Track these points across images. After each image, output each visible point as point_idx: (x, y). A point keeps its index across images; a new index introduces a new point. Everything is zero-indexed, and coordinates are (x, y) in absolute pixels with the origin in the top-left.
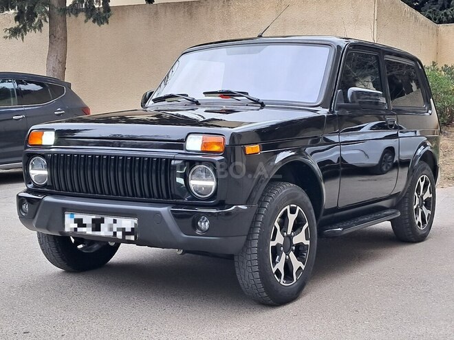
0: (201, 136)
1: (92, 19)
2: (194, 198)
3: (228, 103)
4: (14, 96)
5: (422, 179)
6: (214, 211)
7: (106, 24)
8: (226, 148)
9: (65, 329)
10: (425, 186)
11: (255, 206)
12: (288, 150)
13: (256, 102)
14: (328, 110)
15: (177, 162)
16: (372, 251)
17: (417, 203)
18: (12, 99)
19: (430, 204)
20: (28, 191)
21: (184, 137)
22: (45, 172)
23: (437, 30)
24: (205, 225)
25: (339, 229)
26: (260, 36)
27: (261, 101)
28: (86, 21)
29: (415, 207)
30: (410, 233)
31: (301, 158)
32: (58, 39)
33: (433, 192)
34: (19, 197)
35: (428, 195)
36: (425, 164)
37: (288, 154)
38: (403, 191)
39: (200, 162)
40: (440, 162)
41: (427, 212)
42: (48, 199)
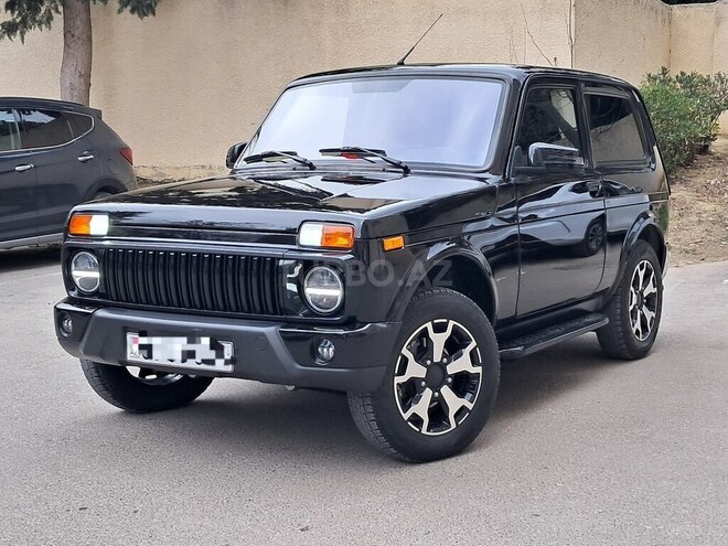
0: (321, 226)
1: (129, 8)
2: (313, 313)
3: (355, 166)
4: (15, 132)
5: (642, 268)
6: (342, 332)
7: (151, 16)
8: (356, 242)
9: (137, 503)
10: (647, 276)
11: (399, 323)
12: (445, 241)
13: (397, 165)
14: (500, 178)
15: (286, 262)
16: (570, 374)
17: (634, 303)
18: (12, 136)
19: (653, 302)
20: (70, 301)
21: (297, 226)
22: (96, 275)
23: (670, 15)
24: (328, 351)
25: (518, 348)
26: (401, 64)
27: (403, 165)
28: (120, 11)
29: (631, 308)
30: (624, 346)
31: (463, 251)
32: (79, 39)
33: (658, 284)
34: (57, 310)
35: (650, 289)
36: (646, 243)
37: (445, 246)
38: (613, 286)
39: (321, 263)
40: (668, 239)
41: (649, 315)
42: (101, 313)
